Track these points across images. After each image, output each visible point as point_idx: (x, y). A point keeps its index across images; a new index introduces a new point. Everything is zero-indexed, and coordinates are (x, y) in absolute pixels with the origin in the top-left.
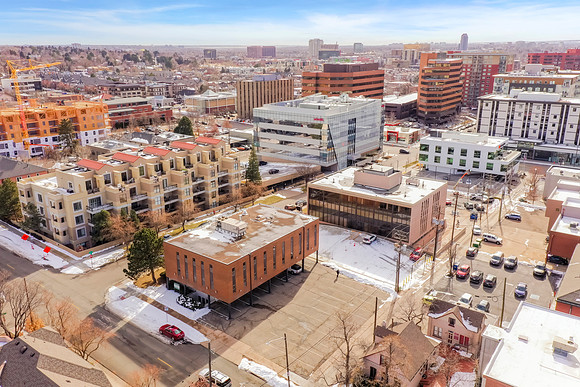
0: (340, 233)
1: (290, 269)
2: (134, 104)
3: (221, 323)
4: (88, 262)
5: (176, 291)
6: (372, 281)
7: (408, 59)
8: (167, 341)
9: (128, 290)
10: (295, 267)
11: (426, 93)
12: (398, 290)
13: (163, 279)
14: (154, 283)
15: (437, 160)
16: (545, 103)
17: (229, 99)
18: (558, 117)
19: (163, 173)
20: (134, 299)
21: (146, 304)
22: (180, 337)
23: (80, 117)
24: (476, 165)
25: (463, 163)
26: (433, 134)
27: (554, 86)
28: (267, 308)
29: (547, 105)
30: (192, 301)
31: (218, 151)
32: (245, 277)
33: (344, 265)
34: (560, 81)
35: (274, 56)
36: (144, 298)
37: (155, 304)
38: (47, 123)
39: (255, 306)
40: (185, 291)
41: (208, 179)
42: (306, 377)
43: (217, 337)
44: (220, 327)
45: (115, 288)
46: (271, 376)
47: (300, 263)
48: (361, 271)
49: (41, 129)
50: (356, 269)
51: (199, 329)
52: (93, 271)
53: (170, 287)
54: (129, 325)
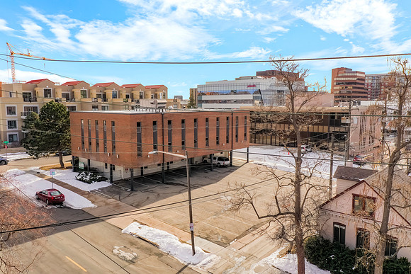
3: (119, 193)
9: (31, 172)
14: (62, 166)
28: (183, 185)
30: (92, 175)
36: (42, 176)
37: (51, 179)
39: (167, 184)
43: (107, 204)
44: (117, 196)
51: (88, 198)
53: (76, 169)
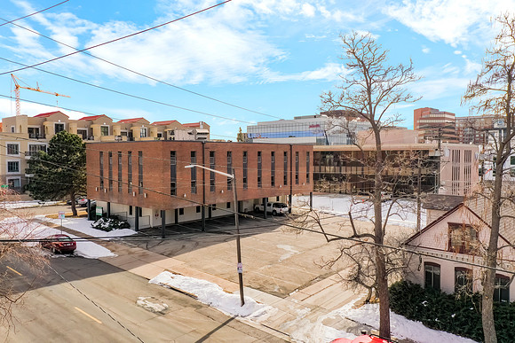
3: (146, 242)
14: (75, 214)
28: (229, 234)
36: (49, 225)
37: (59, 228)
39: (208, 232)
42: (283, 296)
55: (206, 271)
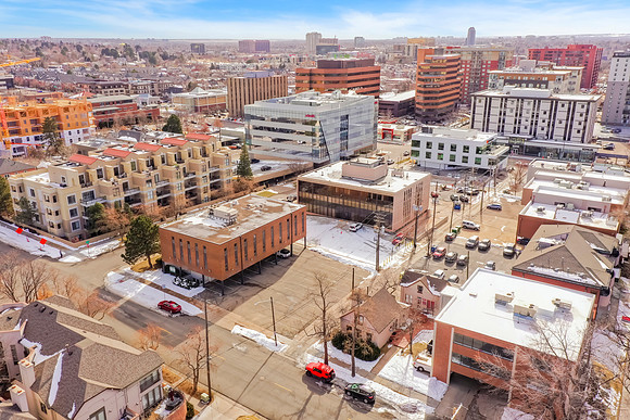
0: (328, 223)
1: (280, 254)
2: (118, 102)
3: (215, 298)
4: (85, 252)
5: (172, 274)
6: (355, 263)
7: (411, 54)
8: (166, 314)
9: (126, 274)
10: (284, 251)
11: (422, 89)
12: (378, 270)
13: (160, 264)
14: (151, 268)
15: (428, 155)
16: (535, 99)
17: (220, 97)
18: (548, 113)
19: (154, 168)
20: (132, 281)
21: (144, 285)
22: (177, 311)
23: (63, 115)
24: (465, 159)
25: (453, 158)
26: (425, 130)
27: (546, 83)
28: (258, 286)
29: (538, 101)
30: (187, 282)
31: (209, 146)
32: (236, 257)
33: (331, 250)
34: (552, 77)
35: (268, 51)
36: (142, 281)
37: (152, 285)
38: (28, 122)
40: (180, 274)
41: (200, 175)
42: (292, 338)
43: (212, 310)
44: (214, 301)
45: (113, 273)
46: (260, 338)
47: (288, 248)
48: (345, 255)
49: (22, 128)
50: (341, 253)
51: (195, 304)
52: (91, 259)
53: (167, 270)
54: (129, 302)
55: (255, 322)
